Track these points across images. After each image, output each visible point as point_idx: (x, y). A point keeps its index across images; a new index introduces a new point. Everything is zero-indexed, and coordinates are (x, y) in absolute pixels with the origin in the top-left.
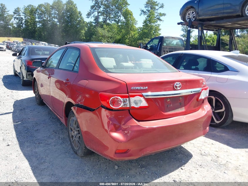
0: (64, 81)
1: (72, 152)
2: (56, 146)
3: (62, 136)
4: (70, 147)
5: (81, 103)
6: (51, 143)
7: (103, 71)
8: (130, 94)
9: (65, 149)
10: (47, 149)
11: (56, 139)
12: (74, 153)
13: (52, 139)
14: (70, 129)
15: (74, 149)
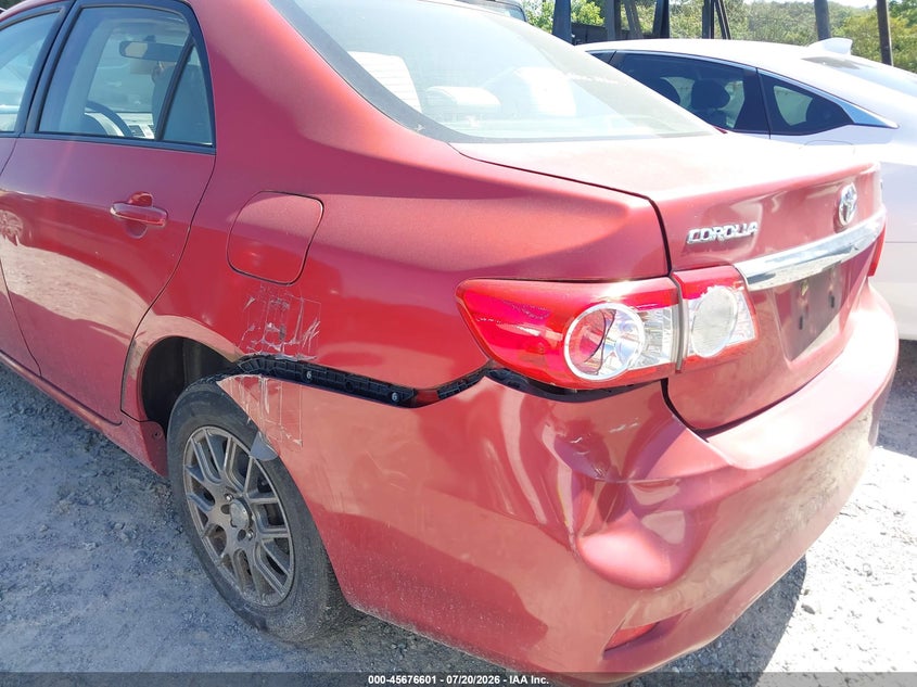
0: (113, 211)
1: (223, 615)
2: (112, 597)
3: (123, 519)
4: (199, 580)
5: (289, 350)
6: (72, 579)
7: (411, 132)
8: (687, 276)
9: (177, 605)
10: (61, 627)
11: (97, 539)
12: (240, 621)
13: (73, 546)
14: (190, 492)
15: (241, 601)
